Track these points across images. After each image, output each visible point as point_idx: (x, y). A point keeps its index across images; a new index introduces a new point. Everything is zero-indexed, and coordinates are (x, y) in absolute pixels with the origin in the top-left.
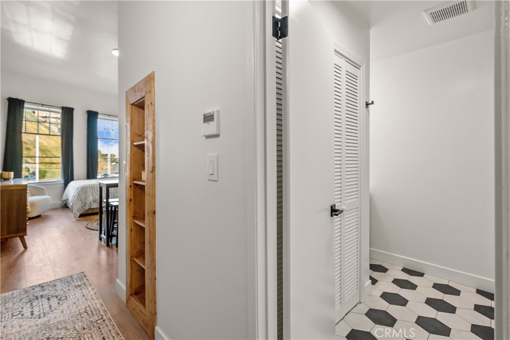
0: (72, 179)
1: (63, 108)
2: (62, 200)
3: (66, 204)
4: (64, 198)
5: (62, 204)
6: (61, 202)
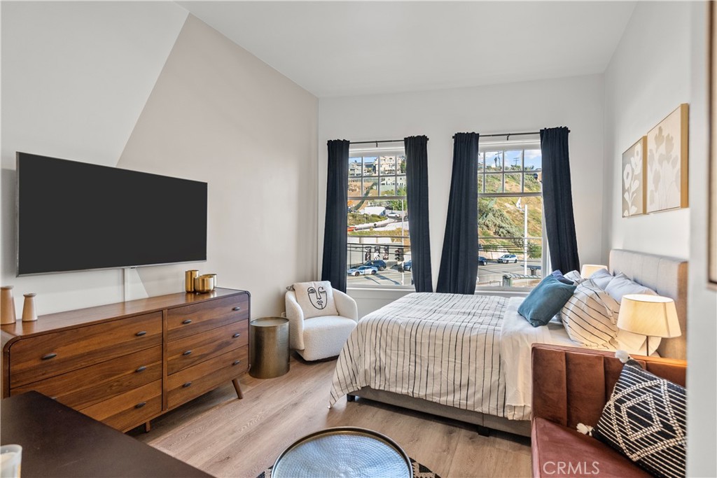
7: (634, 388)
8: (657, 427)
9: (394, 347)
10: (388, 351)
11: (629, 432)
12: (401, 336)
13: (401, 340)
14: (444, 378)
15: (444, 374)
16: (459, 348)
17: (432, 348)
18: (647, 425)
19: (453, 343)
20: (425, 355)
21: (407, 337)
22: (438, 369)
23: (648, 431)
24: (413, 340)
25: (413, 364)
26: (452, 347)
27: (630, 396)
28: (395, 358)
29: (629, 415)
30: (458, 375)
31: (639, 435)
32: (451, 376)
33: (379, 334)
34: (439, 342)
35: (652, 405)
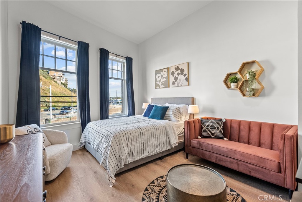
0: (89, 121)
1: (79, 42)
2: (81, 142)
3: (84, 146)
4: (82, 140)
5: (80, 145)
6: (79, 144)
7: (208, 123)
8: (217, 128)
9: (135, 140)
10: (133, 143)
11: (212, 132)
12: (137, 134)
13: (137, 136)
14: (153, 145)
15: (153, 143)
16: (156, 132)
17: (148, 135)
18: (215, 129)
19: (154, 131)
20: (146, 139)
21: (139, 134)
22: (151, 142)
23: (215, 130)
24: (142, 134)
25: (142, 144)
26: (154, 132)
27: (209, 125)
28: (136, 145)
29: (211, 129)
30: (157, 142)
31: (214, 131)
32: (155, 143)
33: (127, 137)
34: (150, 132)
35: (214, 125)
